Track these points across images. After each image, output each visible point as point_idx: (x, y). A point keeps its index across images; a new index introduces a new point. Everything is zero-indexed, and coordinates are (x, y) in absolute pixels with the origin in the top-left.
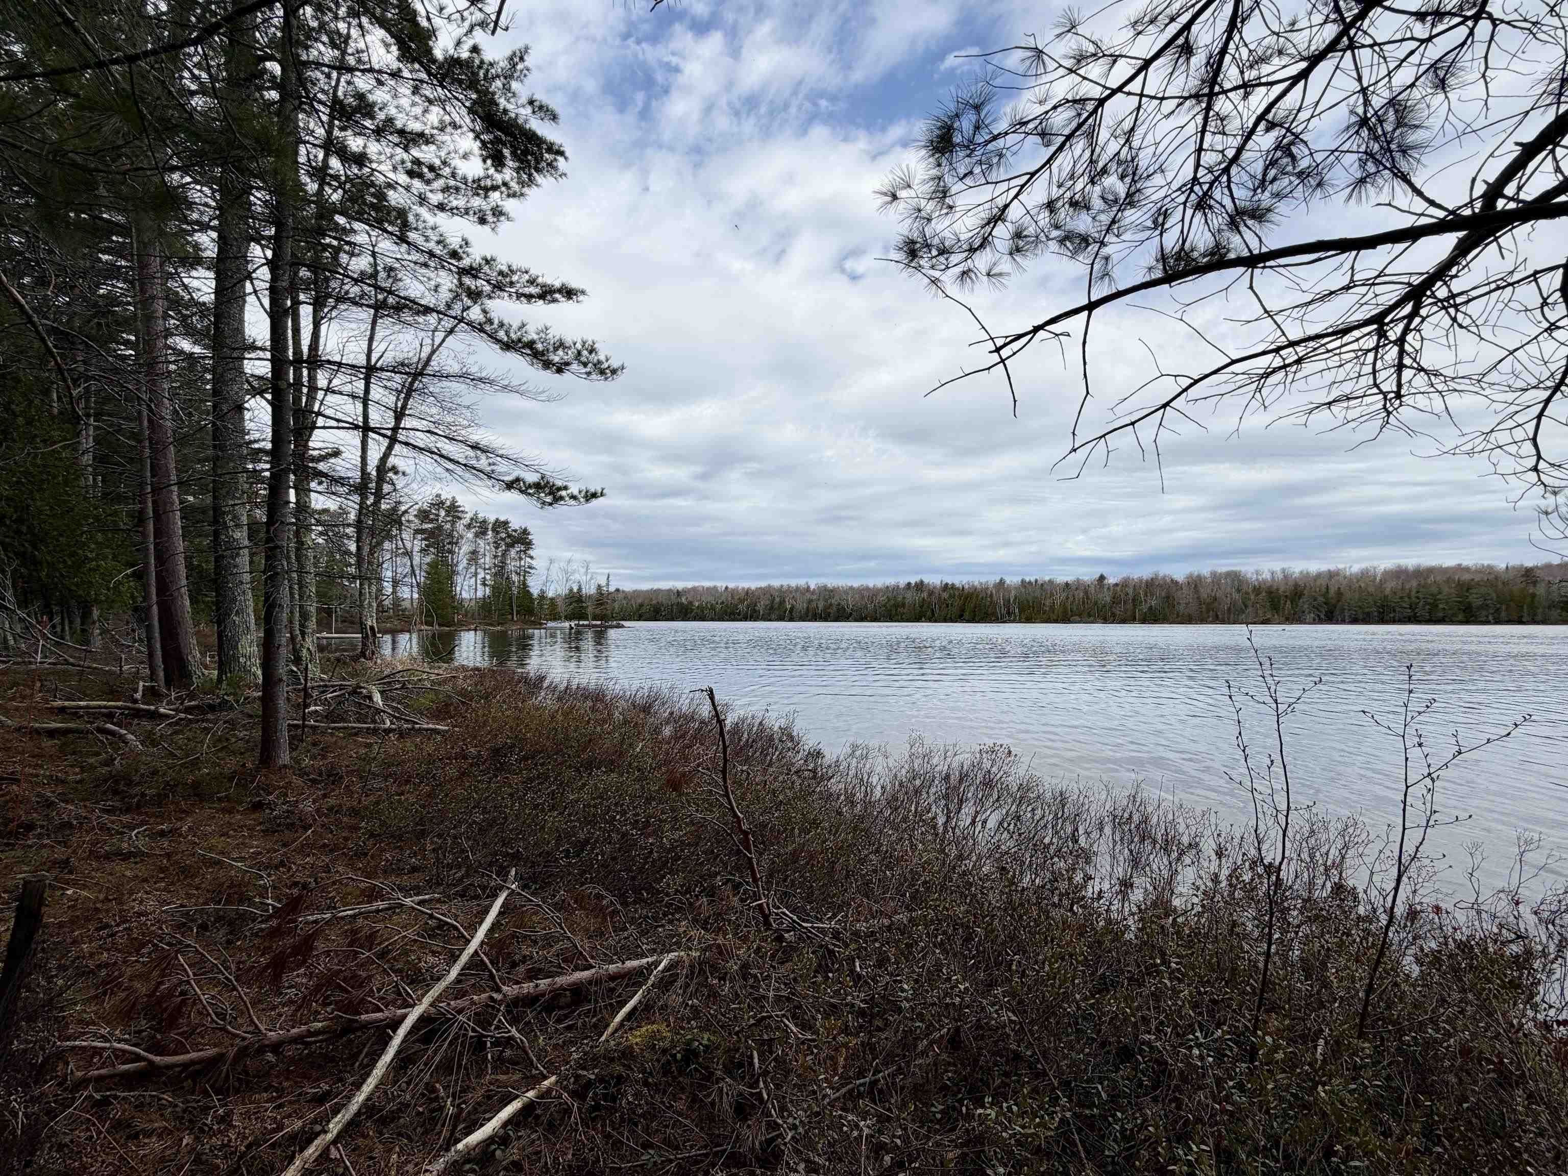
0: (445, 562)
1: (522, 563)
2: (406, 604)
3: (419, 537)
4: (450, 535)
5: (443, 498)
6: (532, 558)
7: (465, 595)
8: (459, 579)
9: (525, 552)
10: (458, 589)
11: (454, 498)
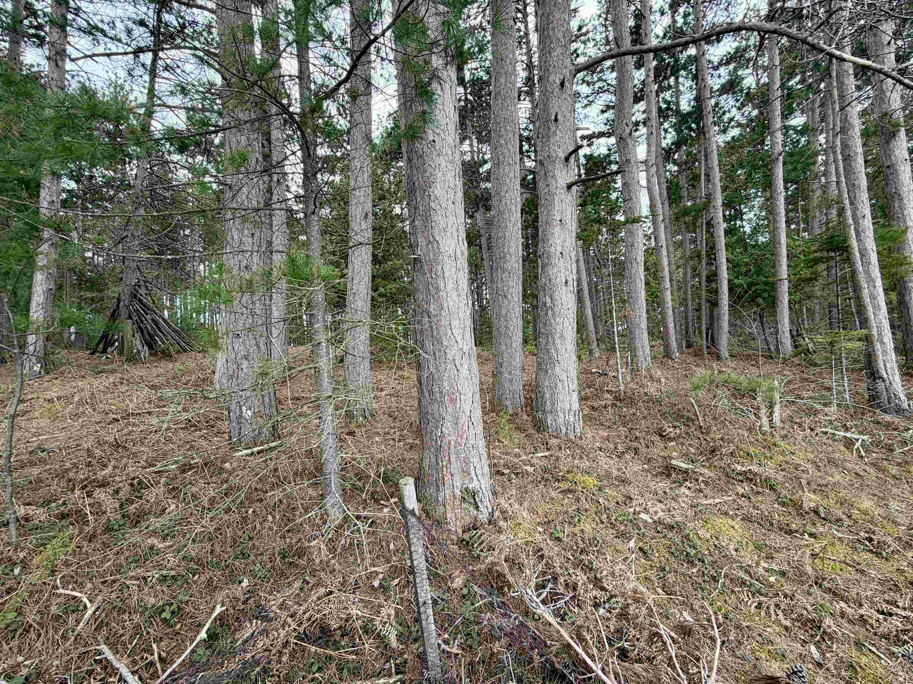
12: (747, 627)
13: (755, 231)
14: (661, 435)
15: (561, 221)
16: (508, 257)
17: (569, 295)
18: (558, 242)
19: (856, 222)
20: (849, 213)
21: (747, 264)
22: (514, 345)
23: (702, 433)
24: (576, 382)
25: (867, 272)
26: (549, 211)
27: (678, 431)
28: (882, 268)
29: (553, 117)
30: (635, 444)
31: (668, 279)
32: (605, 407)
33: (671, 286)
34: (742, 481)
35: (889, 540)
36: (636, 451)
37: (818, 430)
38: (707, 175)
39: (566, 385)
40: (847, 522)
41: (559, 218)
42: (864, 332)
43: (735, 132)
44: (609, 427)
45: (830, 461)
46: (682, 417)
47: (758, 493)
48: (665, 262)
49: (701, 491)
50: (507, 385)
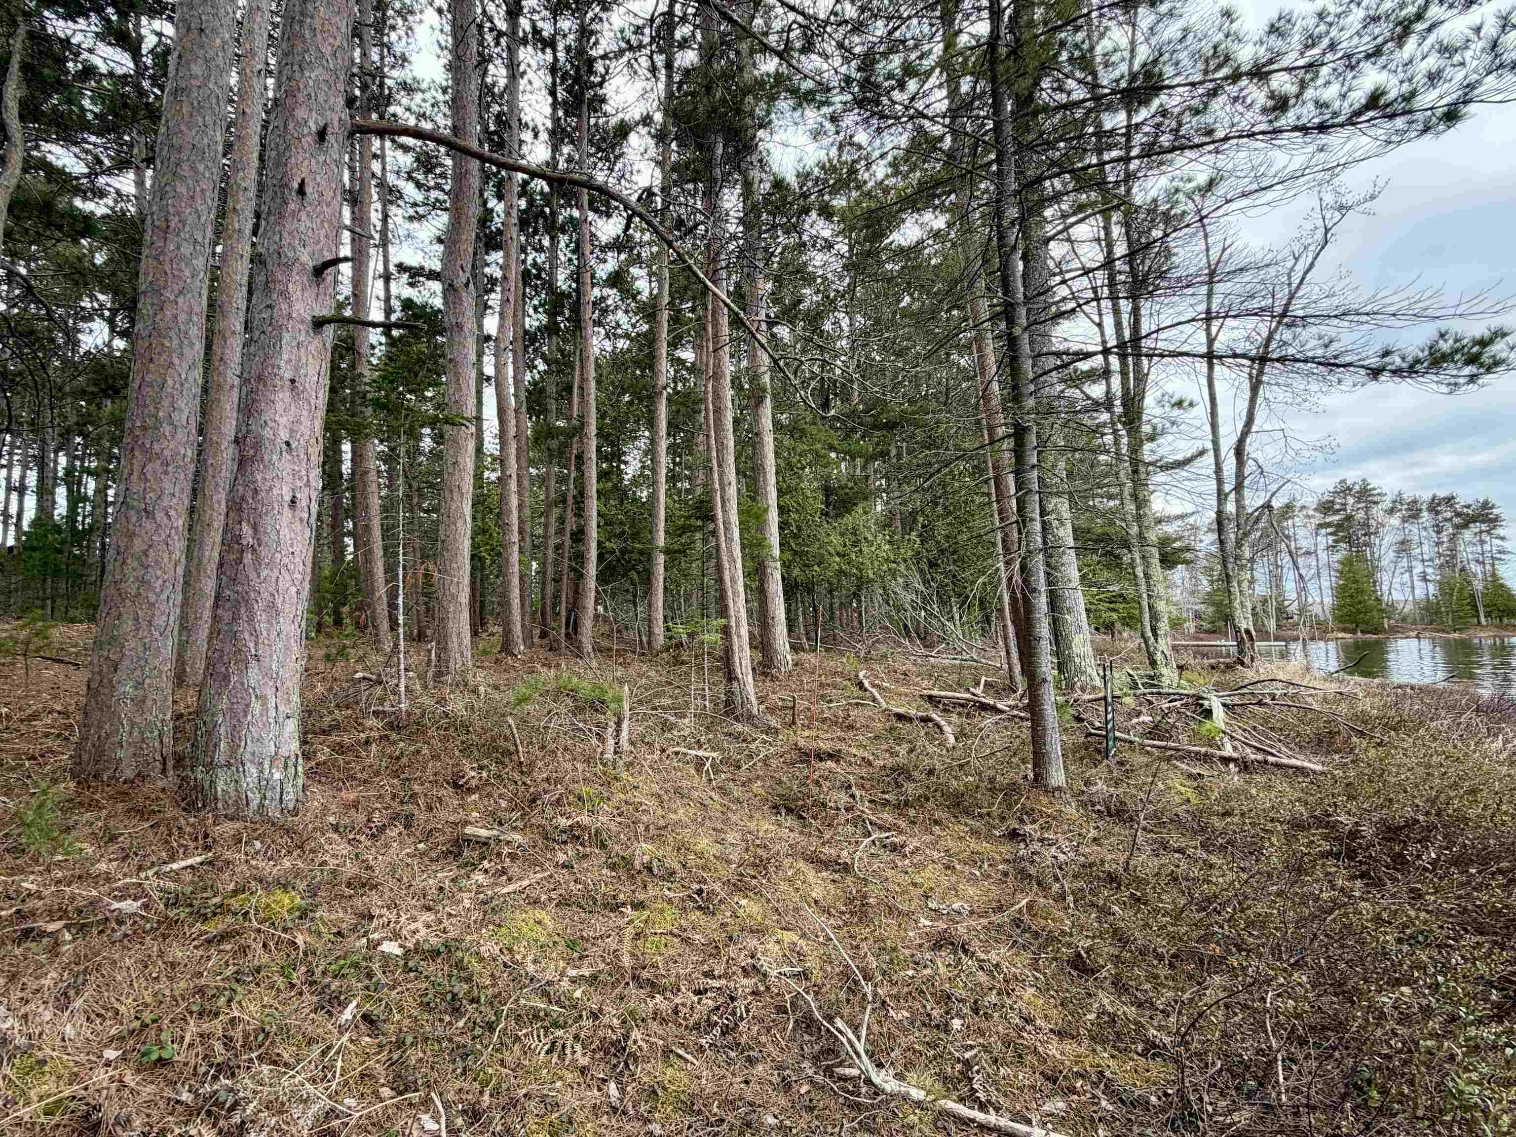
0: (1363, 559)
1: (1487, 547)
2: (1317, 609)
3: (1323, 531)
4: (1366, 525)
5: (1349, 482)
6: (1503, 538)
7: (1397, 596)
8: (1384, 578)
9: (1488, 532)
10: (1385, 588)
11: (1364, 480)
12: (525, 1096)
13: (635, 481)
14: (455, 785)
15: (293, 381)
16: (167, 429)
17: (298, 526)
18: (283, 421)
19: (723, 489)
20: (716, 476)
21: (622, 523)
22: (160, 621)
23: (522, 772)
24: (296, 699)
25: (730, 550)
26: (267, 357)
27: (484, 774)
28: (743, 547)
29: (295, 185)
30: (409, 808)
31: (515, 528)
32: (367, 742)
33: (522, 539)
34: (565, 843)
35: (717, 887)
36: (409, 821)
37: (671, 750)
38: (581, 388)
39: (272, 704)
40: (681, 873)
41: (288, 375)
42: (723, 621)
43: (623, 344)
44: (365, 781)
45: (678, 791)
46: (496, 749)
47: (585, 856)
48: (514, 502)
49: (503, 872)
50: (126, 710)
